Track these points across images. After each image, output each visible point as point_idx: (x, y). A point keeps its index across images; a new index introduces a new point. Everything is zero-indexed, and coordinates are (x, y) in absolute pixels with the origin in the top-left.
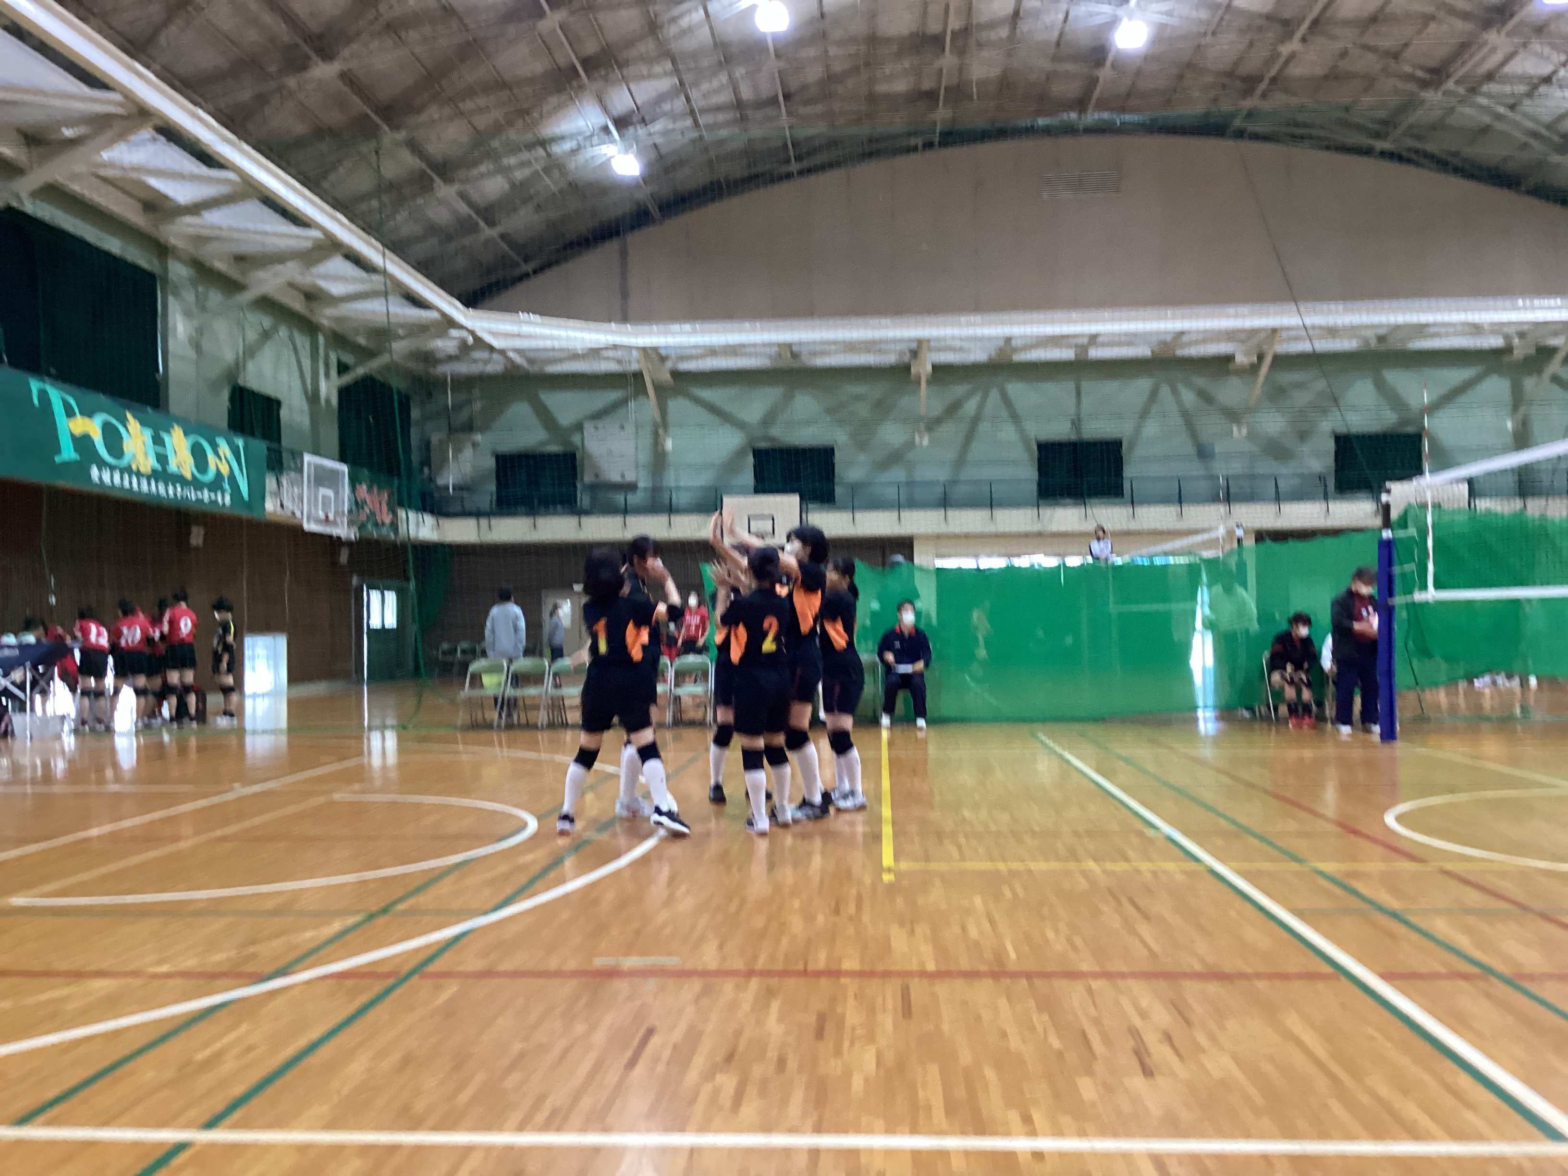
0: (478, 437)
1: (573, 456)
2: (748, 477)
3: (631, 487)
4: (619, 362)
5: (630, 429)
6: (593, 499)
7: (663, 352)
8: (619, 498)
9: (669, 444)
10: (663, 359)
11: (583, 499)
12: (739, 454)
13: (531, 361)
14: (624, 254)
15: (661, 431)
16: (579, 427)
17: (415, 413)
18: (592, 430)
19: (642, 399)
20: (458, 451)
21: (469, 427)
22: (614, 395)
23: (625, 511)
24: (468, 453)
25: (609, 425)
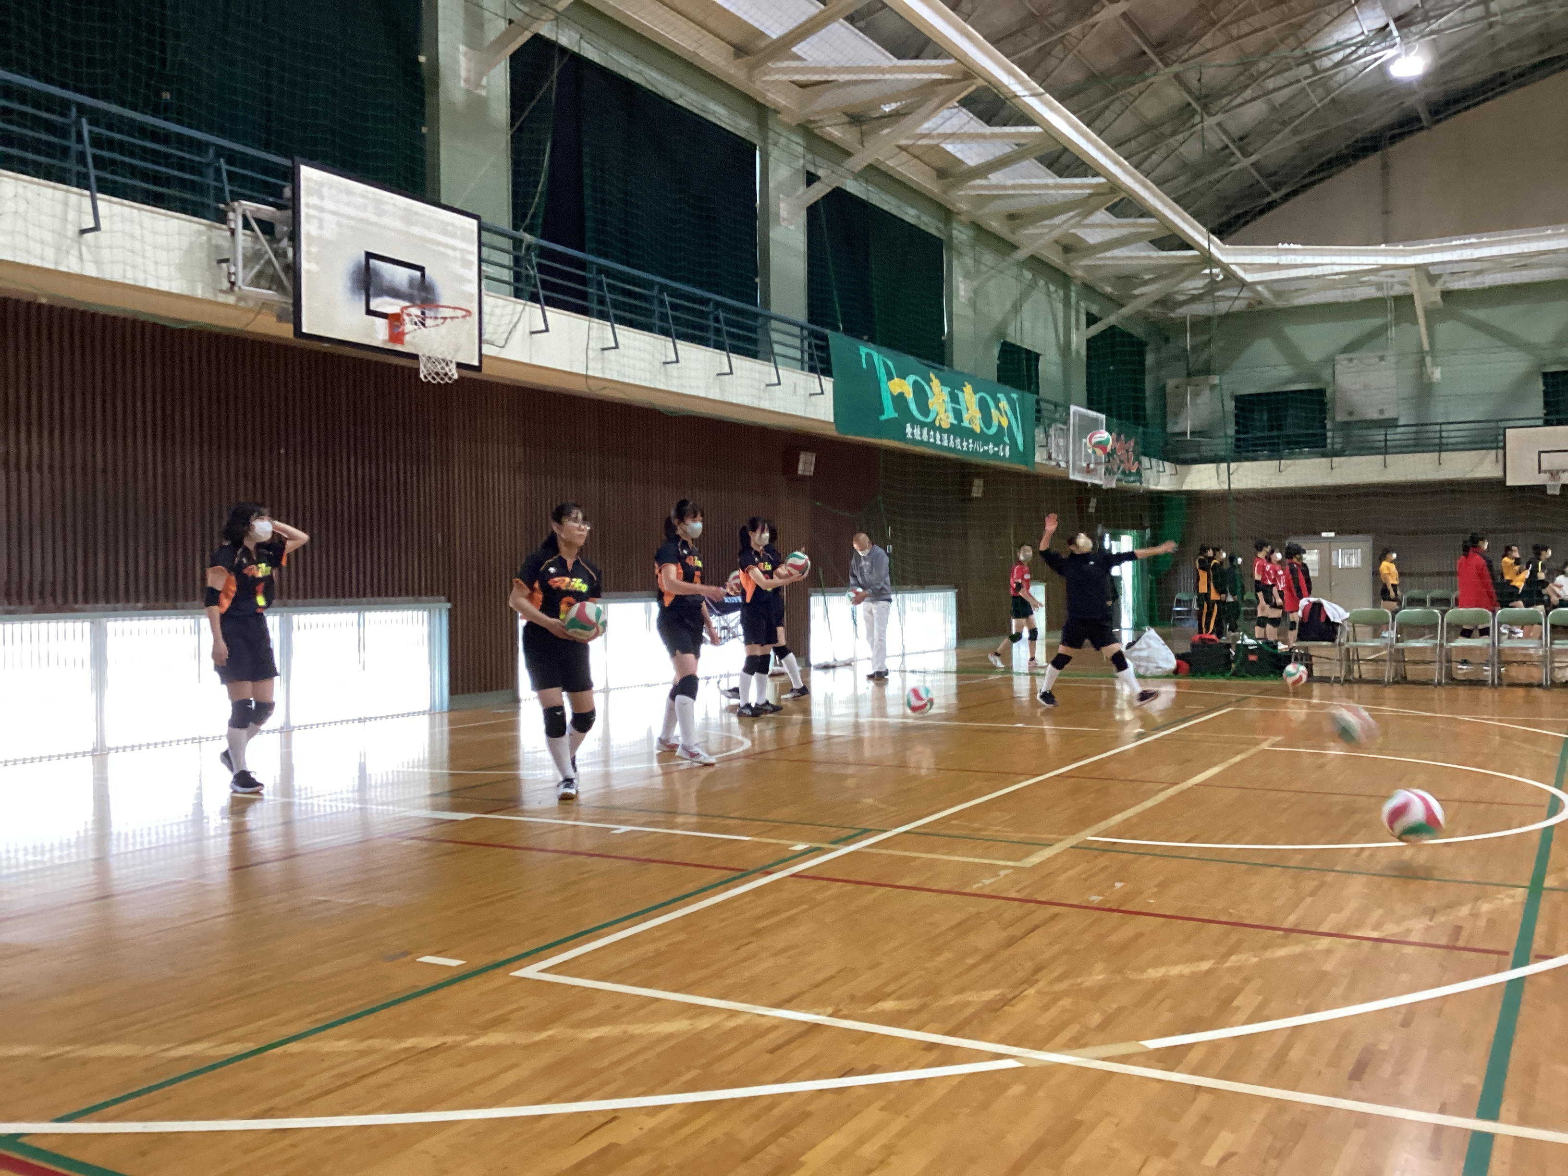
0: (1215, 380)
1: (1321, 392)
2: (1536, 406)
3: (1390, 424)
4: (1379, 286)
5: (1391, 359)
6: (1347, 437)
7: (1434, 271)
8: (1378, 436)
9: (1437, 374)
10: (1433, 279)
11: (1333, 438)
12: (1524, 381)
13: (1278, 294)
14: (1385, 167)
15: (1428, 359)
16: (1330, 361)
17: (1150, 359)
18: (1345, 362)
19: (1405, 326)
20: (1196, 395)
21: (1207, 370)
22: (1374, 322)
23: (1384, 451)
24: (1206, 396)
25: (1367, 356)
